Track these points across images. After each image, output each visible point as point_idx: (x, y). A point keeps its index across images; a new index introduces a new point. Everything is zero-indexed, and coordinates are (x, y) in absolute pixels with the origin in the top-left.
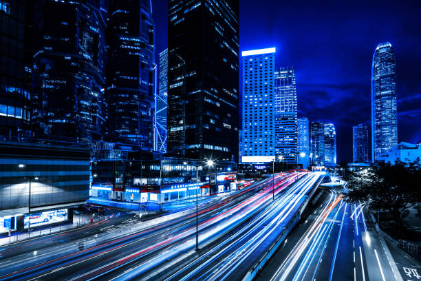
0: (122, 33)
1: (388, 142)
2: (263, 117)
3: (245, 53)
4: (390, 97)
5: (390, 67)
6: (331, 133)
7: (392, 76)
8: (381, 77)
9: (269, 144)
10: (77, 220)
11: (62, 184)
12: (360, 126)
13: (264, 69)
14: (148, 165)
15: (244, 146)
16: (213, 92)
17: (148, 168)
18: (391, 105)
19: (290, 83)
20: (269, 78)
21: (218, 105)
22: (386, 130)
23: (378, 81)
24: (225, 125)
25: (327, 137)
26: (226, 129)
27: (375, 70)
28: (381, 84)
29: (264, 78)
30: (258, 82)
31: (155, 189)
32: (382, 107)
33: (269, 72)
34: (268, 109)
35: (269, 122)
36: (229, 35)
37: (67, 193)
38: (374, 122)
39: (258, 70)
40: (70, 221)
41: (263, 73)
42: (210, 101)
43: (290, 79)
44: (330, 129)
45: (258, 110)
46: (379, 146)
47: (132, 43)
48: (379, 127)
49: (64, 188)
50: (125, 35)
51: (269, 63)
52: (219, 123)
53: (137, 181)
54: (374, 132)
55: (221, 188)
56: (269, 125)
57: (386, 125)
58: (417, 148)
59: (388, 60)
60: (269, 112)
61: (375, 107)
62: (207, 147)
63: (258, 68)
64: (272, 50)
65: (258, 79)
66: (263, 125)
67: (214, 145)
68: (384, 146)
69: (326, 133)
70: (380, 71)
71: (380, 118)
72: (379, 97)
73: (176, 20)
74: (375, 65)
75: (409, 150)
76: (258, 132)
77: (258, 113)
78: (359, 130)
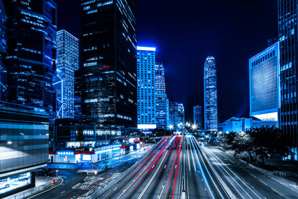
1: (212, 117)
2: (148, 96)
3: (139, 48)
4: (214, 89)
5: (214, 71)
6: (182, 110)
7: (214, 77)
8: (209, 77)
9: (151, 116)
11: (26, 148)
12: (198, 106)
13: (147, 62)
16: (122, 74)
18: (214, 94)
19: (161, 75)
20: (151, 69)
21: (125, 84)
22: (212, 110)
23: (208, 79)
24: (130, 100)
25: (179, 113)
26: (130, 103)
27: (206, 72)
28: (209, 81)
29: (147, 68)
30: (144, 71)
32: (209, 95)
33: (151, 64)
34: (151, 91)
35: (151, 100)
37: (31, 157)
38: (206, 105)
39: (144, 62)
41: (147, 64)
42: (120, 81)
43: (161, 71)
44: (181, 107)
45: (144, 91)
46: (209, 119)
47: (35, 20)
48: (208, 107)
49: (28, 152)
50: (27, 11)
51: (151, 58)
52: (126, 99)
54: (206, 111)
56: (151, 102)
57: (212, 106)
58: (240, 120)
59: (213, 68)
60: (151, 93)
61: (206, 96)
62: (119, 116)
63: (144, 60)
64: (154, 49)
65: (144, 68)
66: (148, 102)
67: (123, 115)
68: (211, 119)
69: (179, 110)
70: (209, 73)
71: (209, 102)
72: (208, 89)
73: (89, 10)
74: (206, 69)
75: (237, 122)
76: (144, 106)
77: (144, 93)
78: (197, 109)
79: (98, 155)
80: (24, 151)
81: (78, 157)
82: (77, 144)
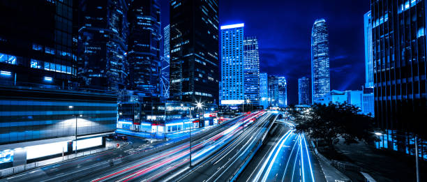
0: (139, 14)
1: (323, 90)
2: (236, 72)
3: (223, 28)
4: (324, 57)
5: (324, 36)
6: (283, 84)
7: (326, 43)
8: (318, 44)
9: (240, 91)
10: (108, 145)
11: (98, 119)
12: (304, 79)
13: (236, 39)
14: (156, 107)
15: (222, 93)
16: (201, 55)
17: (156, 109)
18: (325, 63)
19: (254, 49)
20: (239, 45)
21: (205, 64)
22: (322, 81)
23: (316, 46)
24: (209, 78)
25: (280, 86)
26: (210, 81)
27: (314, 38)
28: (318, 48)
29: (236, 45)
30: (232, 48)
31: (162, 123)
32: (318, 65)
33: (239, 41)
34: (240, 67)
35: (239, 76)
36: (211, 14)
37: (101, 126)
38: (313, 76)
39: (232, 39)
40: (103, 145)
41: (236, 41)
42: (198, 61)
43: (254, 45)
44: (282, 81)
45: (232, 67)
46: (317, 93)
47: (145, 21)
48: (317, 79)
49: (100, 122)
50: (141, 15)
51: (239, 34)
52: (205, 77)
53: (149, 117)
54: (314, 83)
55: (207, 122)
56: (239, 78)
57: (322, 78)
58: (343, 94)
59: (323, 32)
60: (240, 69)
61: (314, 64)
62: (197, 93)
64: (242, 25)
65: (232, 45)
66: (236, 78)
67: (202, 92)
68: (321, 93)
69: (280, 84)
70: (317, 38)
71: (317, 74)
72: (317, 58)
73: (175, 5)
74: (314, 35)
75: (339, 96)
76: (232, 82)
77: (232, 70)
78: (303, 81)
79: (169, 127)
80: (96, 122)
81: (154, 127)
82: (154, 118)
